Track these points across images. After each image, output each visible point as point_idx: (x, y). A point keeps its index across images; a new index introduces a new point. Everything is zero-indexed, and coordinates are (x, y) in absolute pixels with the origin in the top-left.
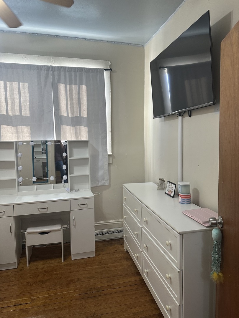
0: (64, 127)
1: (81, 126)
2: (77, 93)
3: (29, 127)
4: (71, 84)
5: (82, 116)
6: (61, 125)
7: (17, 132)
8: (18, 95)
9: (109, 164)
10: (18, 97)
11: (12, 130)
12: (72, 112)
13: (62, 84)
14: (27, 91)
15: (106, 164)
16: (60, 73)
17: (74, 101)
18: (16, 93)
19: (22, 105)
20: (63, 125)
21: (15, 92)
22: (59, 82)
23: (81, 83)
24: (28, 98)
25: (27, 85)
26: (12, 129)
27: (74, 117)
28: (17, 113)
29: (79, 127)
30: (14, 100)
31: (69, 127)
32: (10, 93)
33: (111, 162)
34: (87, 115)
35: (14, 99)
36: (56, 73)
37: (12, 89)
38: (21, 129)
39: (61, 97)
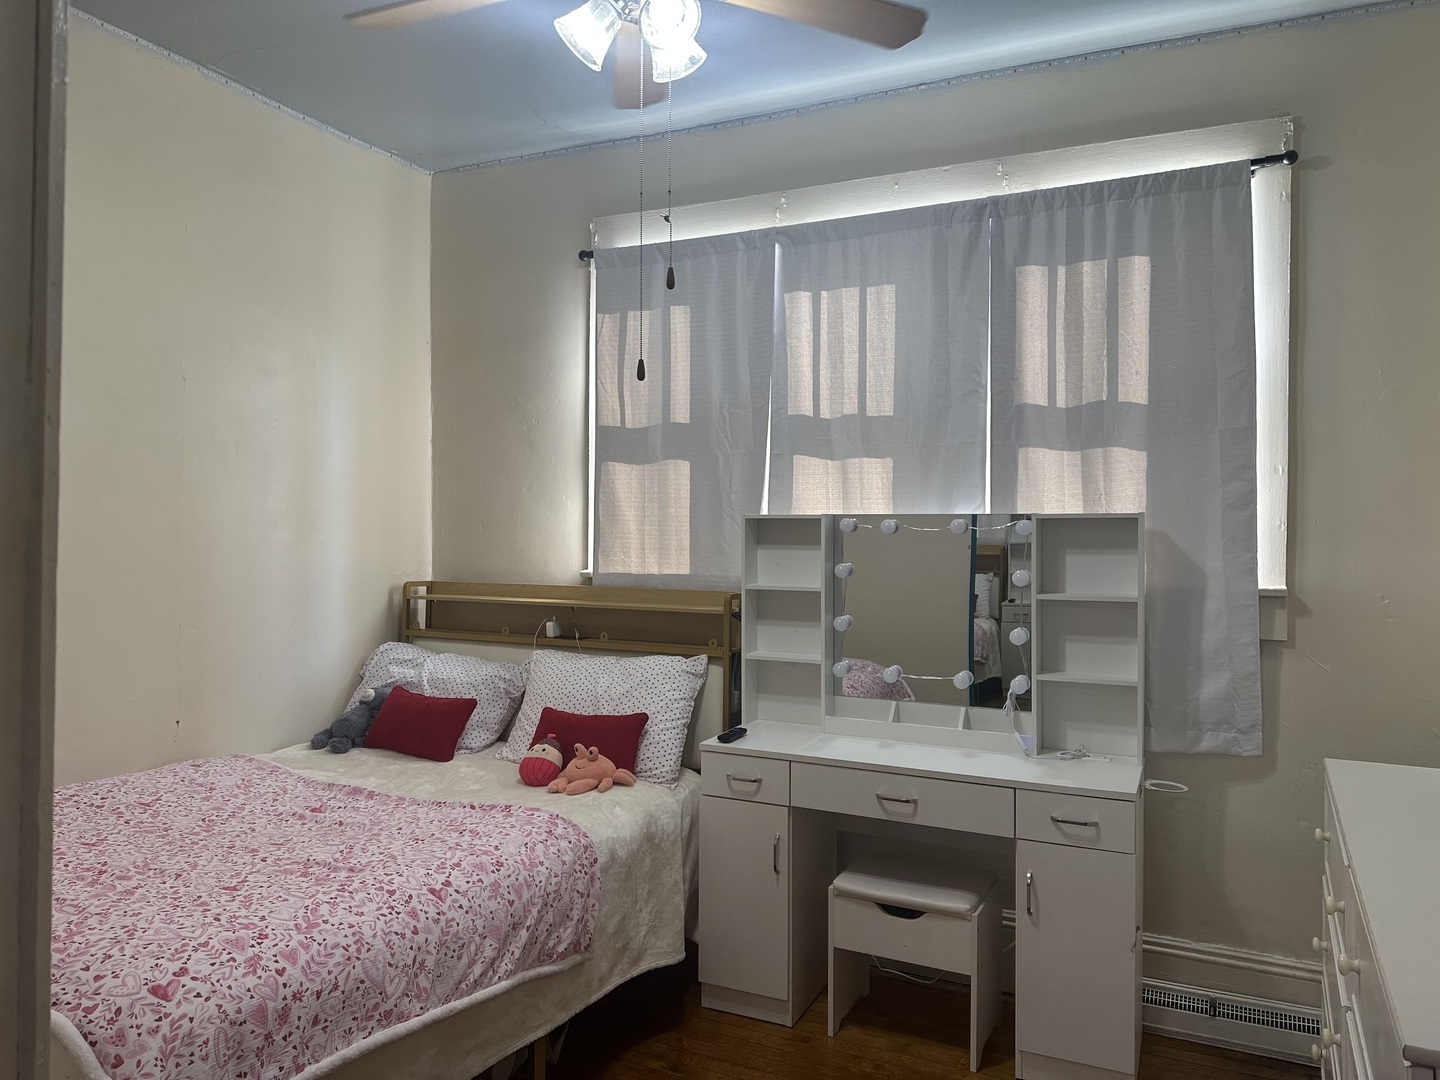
0: (1031, 455)
1: (1115, 449)
2: (1101, 296)
3: (889, 461)
4: (1073, 258)
5: (1121, 398)
6: (1021, 446)
7: (845, 480)
8: (856, 339)
9: (1268, 647)
10: (856, 347)
11: (827, 473)
12: (1076, 386)
13: (1034, 267)
14: (890, 319)
15: (1249, 640)
16: (1028, 221)
17: (1087, 335)
18: (851, 330)
19: (870, 372)
20: (1028, 445)
21: (846, 329)
22: (1022, 259)
23: (1125, 249)
24: (891, 345)
25: (893, 295)
26: (827, 469)
27: (1078, 409)
28: (850, 408)
29: (1105, 453)
30: (842, 358)
31: (1054, 453)
32: (829, 332)
33: (1280, 634)
34: (1145, 394)
35: (843, 353)
36: (1012, 224)
37: (837, 316)
38: (858, 470)
39: (1029, 323)
